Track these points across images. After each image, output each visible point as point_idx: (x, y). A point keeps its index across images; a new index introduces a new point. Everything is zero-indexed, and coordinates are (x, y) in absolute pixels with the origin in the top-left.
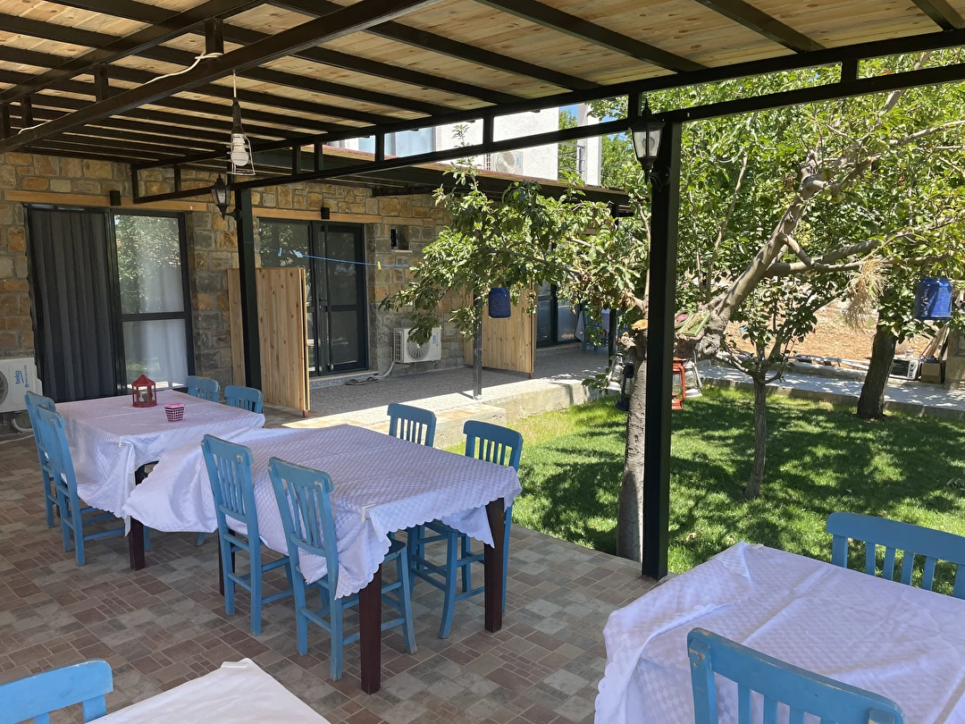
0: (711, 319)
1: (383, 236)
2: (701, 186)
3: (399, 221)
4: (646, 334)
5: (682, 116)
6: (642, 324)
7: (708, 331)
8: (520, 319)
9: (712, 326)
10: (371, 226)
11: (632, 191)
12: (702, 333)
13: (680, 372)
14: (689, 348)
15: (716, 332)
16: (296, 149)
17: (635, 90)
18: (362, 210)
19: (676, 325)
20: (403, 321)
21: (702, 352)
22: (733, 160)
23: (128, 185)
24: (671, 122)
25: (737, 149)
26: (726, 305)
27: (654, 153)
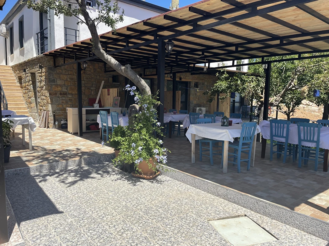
0: (276, 99)
1: (193, 84)
2: (275, 73)
3: (197, 81)
4: (264, 101)
5: (271, 62)
6: (263, 100)
7: (276, 101)
8: (226, 106)
9: (277, 100)
10: (190, 82)
11: (261, 74)
12: (274, 102)
13: (270, 109)
14: (272, 104)
15: (277, 101)
16: (189, 65)
17: (263, 57)
18: (188, 78)
19: (269, 100)
20: (196, 106)
21: (274, 105)
22: (282, 68)
23: (143, 72)
24: (269, 63)
25: (283, 66)
26: (279, 96)
27: (266, 68)
